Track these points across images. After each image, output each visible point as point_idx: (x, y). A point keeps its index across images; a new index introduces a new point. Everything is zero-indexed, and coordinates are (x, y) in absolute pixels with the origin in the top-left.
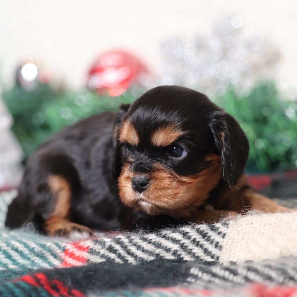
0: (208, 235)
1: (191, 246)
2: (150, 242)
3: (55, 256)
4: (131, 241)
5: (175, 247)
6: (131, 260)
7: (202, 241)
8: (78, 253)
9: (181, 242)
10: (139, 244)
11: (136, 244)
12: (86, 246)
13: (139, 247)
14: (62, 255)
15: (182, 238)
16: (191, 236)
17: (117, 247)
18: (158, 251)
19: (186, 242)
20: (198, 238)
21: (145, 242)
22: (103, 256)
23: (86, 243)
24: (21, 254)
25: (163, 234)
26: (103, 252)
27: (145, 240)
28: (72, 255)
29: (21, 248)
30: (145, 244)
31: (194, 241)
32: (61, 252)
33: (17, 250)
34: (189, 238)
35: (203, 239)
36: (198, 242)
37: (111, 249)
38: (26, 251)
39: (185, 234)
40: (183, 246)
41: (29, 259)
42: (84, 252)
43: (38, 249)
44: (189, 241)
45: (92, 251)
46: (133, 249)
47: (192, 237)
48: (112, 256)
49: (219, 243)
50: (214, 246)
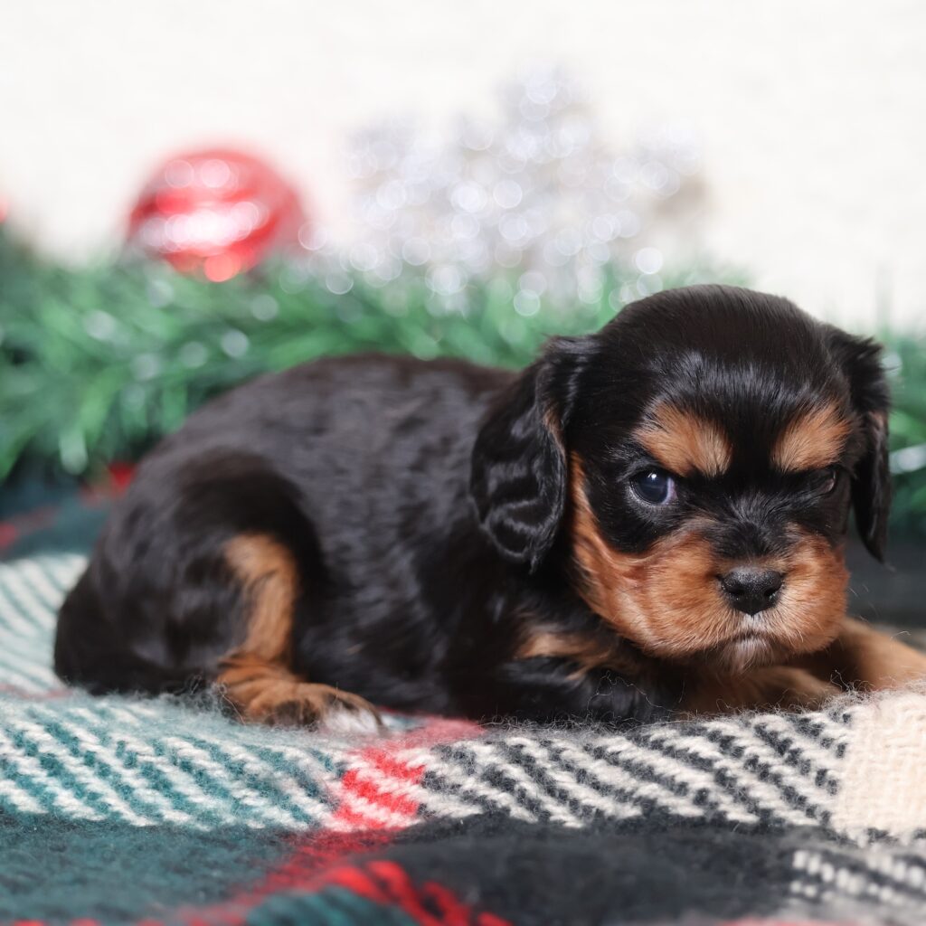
0: (793, 747)
1: (746, 779)
2: (614, 760)
3: (313, 790)
4: (556, 756)
5: (700, 780)
6: (560, 813)
7: (777, 765)
8: (387, 784)
9: (717, 765)
10: (582, 765)
11: (571, 764)
12: (413, 764)
13: (581, 776)
14: (337, 787)
15: (718, 755)
16: (744, 748)
17: (515, 772)
18: (648, 789)
19: (733, 766)
20: (764, 755)
21: (601, 762)
22: (469, 798)
23: (415, 757)
24: (201, 777)
25: (651, 739)
26: (469, 783)
27: (599, 754)
28: (367, 790)
29: (201, 759)
30: (600, 766)
31: (753, 762)
32: (333, 780)
33: (186, 766)
34: (738, 753)
35: (781, 760)
36: (767, 766)
37: (496, 779)
38: (218, 772)
39: (725, 743)
40: (722, 778)
41: (225, 794)
42: (406, 781)
43: (255, 766)
44: (740, 763)
45: (433, 782)
46: (564, 780)
47: (747, 752)
48: (502, 798)
49: (829, 773)
50: (813, 781)
